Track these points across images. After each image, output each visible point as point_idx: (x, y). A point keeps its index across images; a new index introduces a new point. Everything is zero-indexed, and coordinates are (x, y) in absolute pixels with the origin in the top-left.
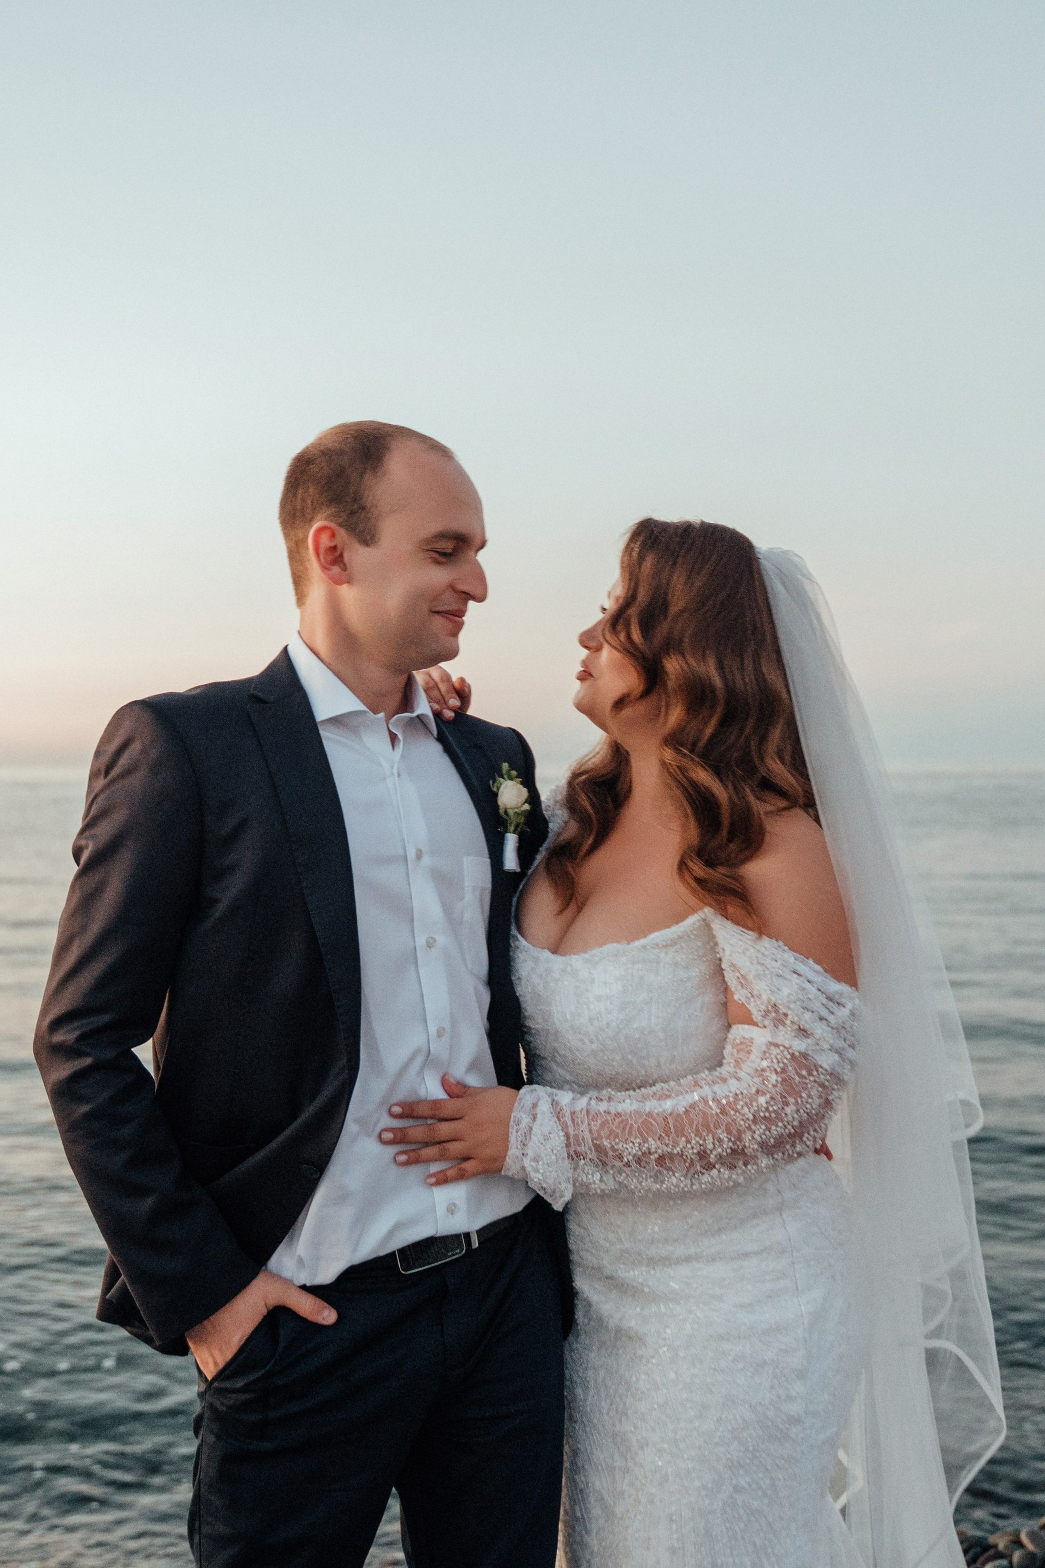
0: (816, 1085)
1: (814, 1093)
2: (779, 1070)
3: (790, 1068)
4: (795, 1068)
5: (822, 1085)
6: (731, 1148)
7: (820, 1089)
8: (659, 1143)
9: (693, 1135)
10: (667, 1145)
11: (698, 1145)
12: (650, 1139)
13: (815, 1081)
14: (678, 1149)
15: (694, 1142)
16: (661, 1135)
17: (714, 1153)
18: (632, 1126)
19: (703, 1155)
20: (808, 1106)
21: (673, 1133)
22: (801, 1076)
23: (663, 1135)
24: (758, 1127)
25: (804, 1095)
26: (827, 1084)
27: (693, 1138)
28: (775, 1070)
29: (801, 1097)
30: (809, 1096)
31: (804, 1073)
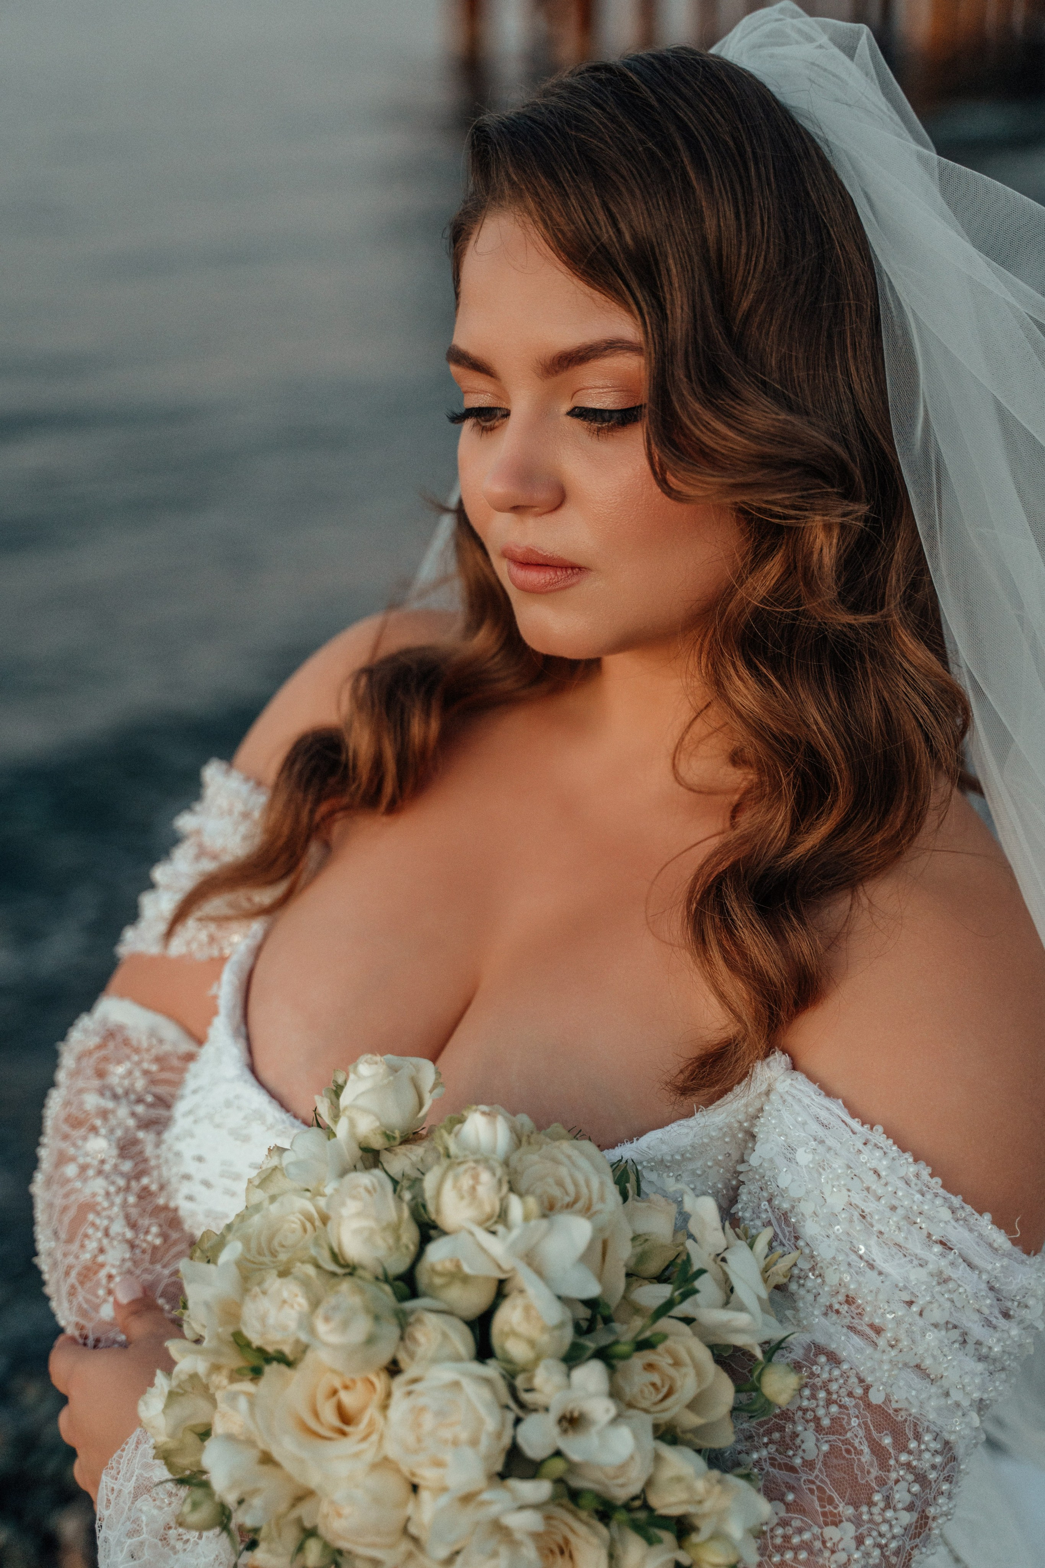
0: (910, 1477)
1: (901, 1496)
2: (826, 1422)
3: (854, 1422)
4: (865, 1423)
5: (921, 1478)
7: (916, 1488)
13: (908, 1466)
20: (884, 1528)
22: (878, 1450)
25: (877, 1497)
26: (932, 1476)
28: (817, 1420)
29: (871, 1504)
30: (888, 1503)
31: (887, 1441)
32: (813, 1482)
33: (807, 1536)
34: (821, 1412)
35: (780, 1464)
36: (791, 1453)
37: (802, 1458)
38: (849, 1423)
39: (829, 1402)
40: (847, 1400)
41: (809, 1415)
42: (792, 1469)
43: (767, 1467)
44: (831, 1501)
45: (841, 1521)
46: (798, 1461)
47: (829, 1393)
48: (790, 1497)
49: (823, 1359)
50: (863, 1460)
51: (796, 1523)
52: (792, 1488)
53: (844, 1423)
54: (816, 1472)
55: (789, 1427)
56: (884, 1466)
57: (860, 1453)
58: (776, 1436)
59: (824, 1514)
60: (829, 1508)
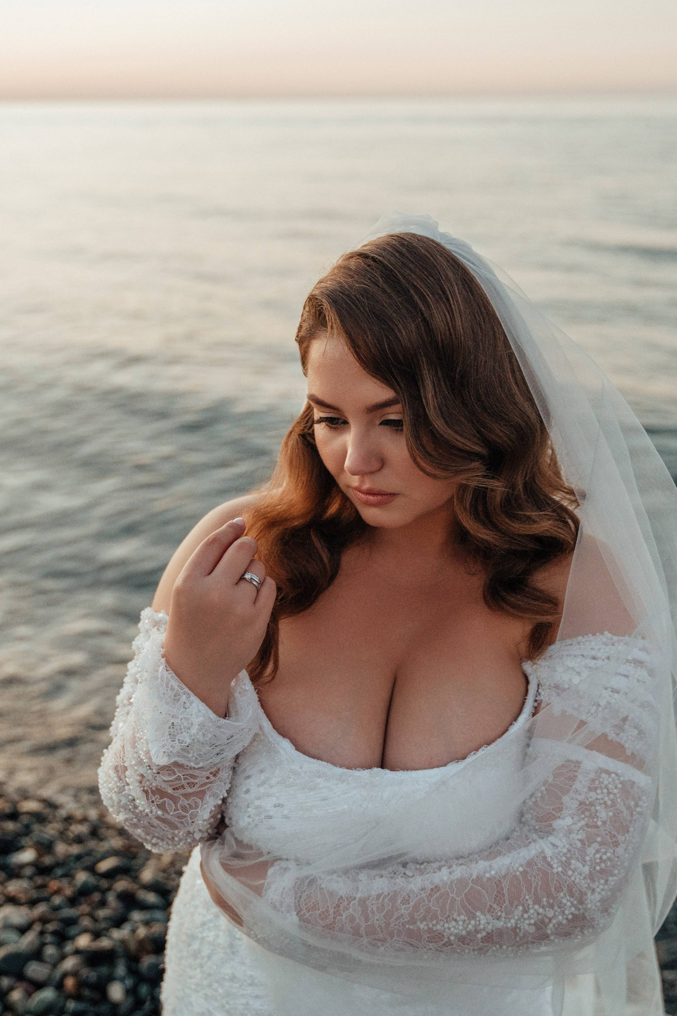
6: (572, 914)
8: (489, 916)
9: (530, 902)
10: (498, 918)
11: (536, 914)
12: (478, 914)
14: (513, 921)
15: (532, 911)
16: (491, 906)
17: (554, 921)
18: (453, 901)
19: (540, 925)
21: (507, 901)
23: (495, 906)
24: (597, 883)
27: (531, 906)
32: (606, 830)
33: (609, 854)
34: (606, 799)
35: (590, 826)
36: (595, 820)
37: (601, 821)
38: (617, 801)
39: (609, 793)
40: (616, 791)
41: (602, 801)
42: (597, 827)
43: (585, 828)
44: (614, 836)
45: (619, 844)
46: (599, 823)
47: (608, 790)
48: (599, 839)
49: (604, 775)
50: (625, 815)
51: (603, 850)
52: (598, 835)
53: (615, 801)
54: (607, 826)
55: (593, 808)
56: (632, 815)
57: (622, 812)
58: (587, 814)
59: (613, 843)
60: (614, 839)
